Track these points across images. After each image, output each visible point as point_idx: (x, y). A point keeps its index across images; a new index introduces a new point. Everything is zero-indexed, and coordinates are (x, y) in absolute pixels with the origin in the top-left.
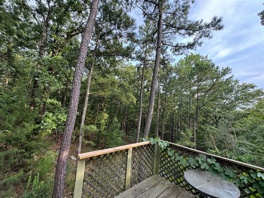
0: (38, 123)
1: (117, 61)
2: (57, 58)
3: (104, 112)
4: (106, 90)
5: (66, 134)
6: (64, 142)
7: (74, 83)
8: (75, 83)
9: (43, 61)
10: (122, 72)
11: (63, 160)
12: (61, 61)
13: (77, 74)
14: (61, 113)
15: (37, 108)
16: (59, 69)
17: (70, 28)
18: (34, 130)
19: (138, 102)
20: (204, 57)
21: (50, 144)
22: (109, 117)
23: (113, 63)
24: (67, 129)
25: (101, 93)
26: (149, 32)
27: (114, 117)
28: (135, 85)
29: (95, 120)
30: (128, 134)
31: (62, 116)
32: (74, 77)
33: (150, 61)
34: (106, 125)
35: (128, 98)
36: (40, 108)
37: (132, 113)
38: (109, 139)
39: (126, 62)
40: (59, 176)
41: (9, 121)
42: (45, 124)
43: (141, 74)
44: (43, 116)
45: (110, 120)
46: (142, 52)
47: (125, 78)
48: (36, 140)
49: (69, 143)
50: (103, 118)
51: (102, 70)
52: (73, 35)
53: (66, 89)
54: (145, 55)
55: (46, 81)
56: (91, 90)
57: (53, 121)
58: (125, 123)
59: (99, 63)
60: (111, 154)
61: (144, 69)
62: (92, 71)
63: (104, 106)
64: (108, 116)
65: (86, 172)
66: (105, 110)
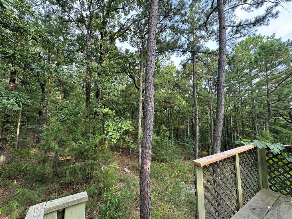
5: (147, 140)
6: (146, 150)
8: (150, 81)
11: (147, 170)
13: (150, 69)
20: (270, 36)
24: (148, 135)
32: (147, 73)
39: (166, 61)
40: (145, 188)
44: (104, 126)
52: (116, 38)
57: (114, 130)
62: (142, 73)
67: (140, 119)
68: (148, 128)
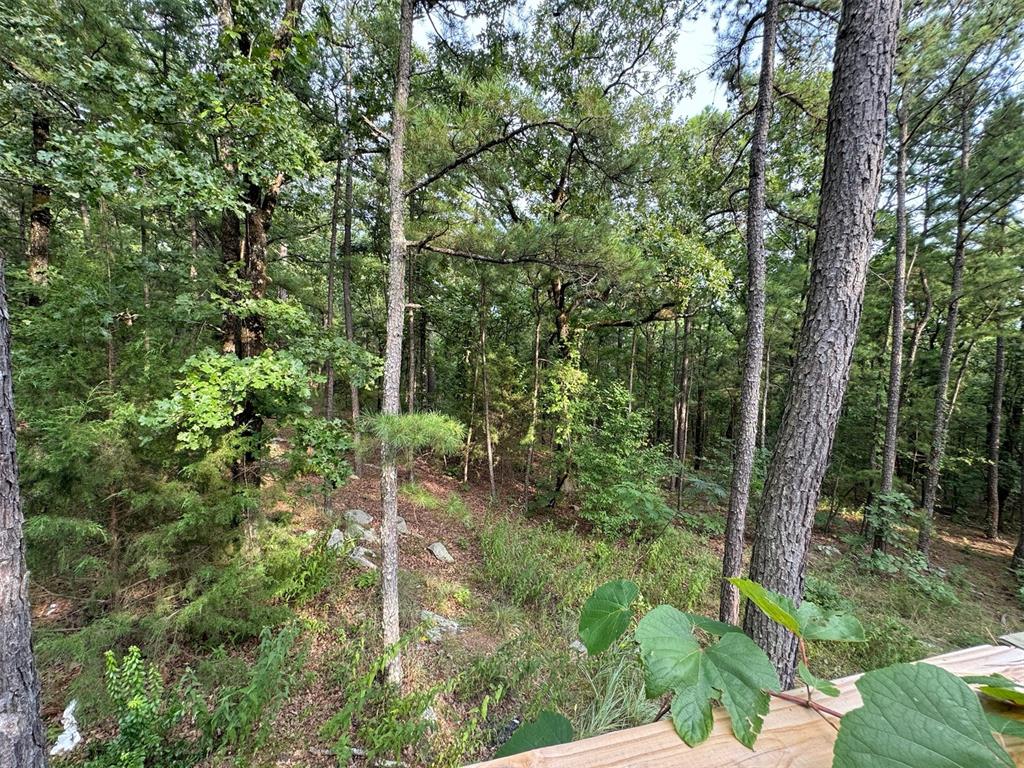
50: (562, 389)
63: (571, 338)
64: (585, 378)
66: (575, 355)
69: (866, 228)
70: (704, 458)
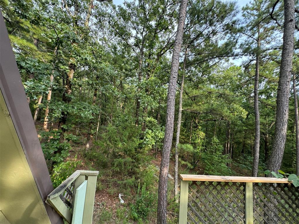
0: (142, 139)
1: (211, 66)
2: (151, 80)
3: (199, 130)
4: (200, 103)
5: (165, 151)
6: (164, 159)
7: (169, 100)
9: (142, 84)
10: (220, 77)
11: (164, 176)
12: (155, 81)
13: (171, 90)
14: (157, 130)
15: (140, 125)
16: (154, 89)
17: (159, 49)
18: (139, 144)
19: (249, 116)
21: (151, 159)
22: (206, 136)
23: (206, 70)
24: (166, 146)
25: (195, 108)
26: (263, 7)
27: (212, 137)
28: (241, 92)
29: (189, 139)
30: (236, 161)
31: (159, 133)
32: (168, 94)
33: (269, 49)
34: (203, 146)
35: (233, 111)
36: (142, 126)
37: (240, 131)
38: (208, 163)
39: (224, 64)
41: (125, 136)
42: (147, 140)
43: (253, 73)
44: (145, 133)
45: (208, 140)
46: (251, 41)
47: (224, 84)
48: (141, 153)
49: (168, 160)
50: (198, 137)
51: (193, 81)
52: (162, 54)
53: (159, 107)
54: (258, 44)
55: (146, 101)
56: (184, 106)
57: (152, 137)
58: (229, 145)
59: (189, 74)
60: (219, 183)
61: (259, 65)
62: (183, 85)
63: (199, 122)
64: (204, 134)
65: (190, 196)
66: (200, 127)
67: (178, 129)
68: (167, 140)
69: (286, 122)
70: (239, 159)
